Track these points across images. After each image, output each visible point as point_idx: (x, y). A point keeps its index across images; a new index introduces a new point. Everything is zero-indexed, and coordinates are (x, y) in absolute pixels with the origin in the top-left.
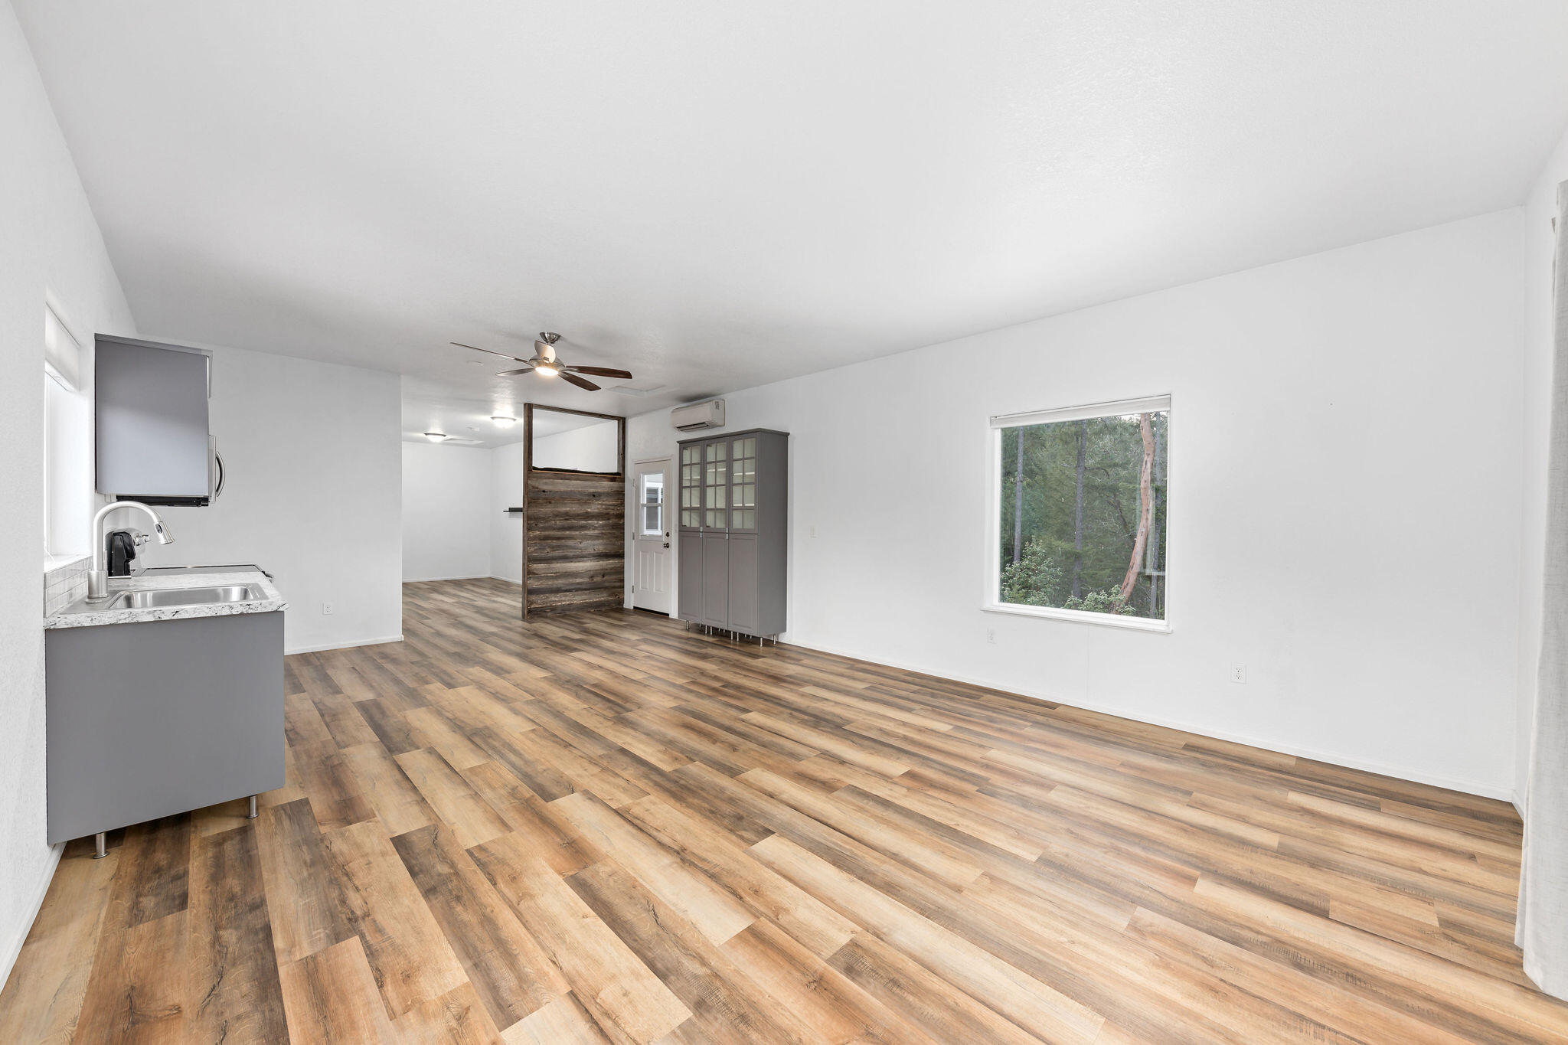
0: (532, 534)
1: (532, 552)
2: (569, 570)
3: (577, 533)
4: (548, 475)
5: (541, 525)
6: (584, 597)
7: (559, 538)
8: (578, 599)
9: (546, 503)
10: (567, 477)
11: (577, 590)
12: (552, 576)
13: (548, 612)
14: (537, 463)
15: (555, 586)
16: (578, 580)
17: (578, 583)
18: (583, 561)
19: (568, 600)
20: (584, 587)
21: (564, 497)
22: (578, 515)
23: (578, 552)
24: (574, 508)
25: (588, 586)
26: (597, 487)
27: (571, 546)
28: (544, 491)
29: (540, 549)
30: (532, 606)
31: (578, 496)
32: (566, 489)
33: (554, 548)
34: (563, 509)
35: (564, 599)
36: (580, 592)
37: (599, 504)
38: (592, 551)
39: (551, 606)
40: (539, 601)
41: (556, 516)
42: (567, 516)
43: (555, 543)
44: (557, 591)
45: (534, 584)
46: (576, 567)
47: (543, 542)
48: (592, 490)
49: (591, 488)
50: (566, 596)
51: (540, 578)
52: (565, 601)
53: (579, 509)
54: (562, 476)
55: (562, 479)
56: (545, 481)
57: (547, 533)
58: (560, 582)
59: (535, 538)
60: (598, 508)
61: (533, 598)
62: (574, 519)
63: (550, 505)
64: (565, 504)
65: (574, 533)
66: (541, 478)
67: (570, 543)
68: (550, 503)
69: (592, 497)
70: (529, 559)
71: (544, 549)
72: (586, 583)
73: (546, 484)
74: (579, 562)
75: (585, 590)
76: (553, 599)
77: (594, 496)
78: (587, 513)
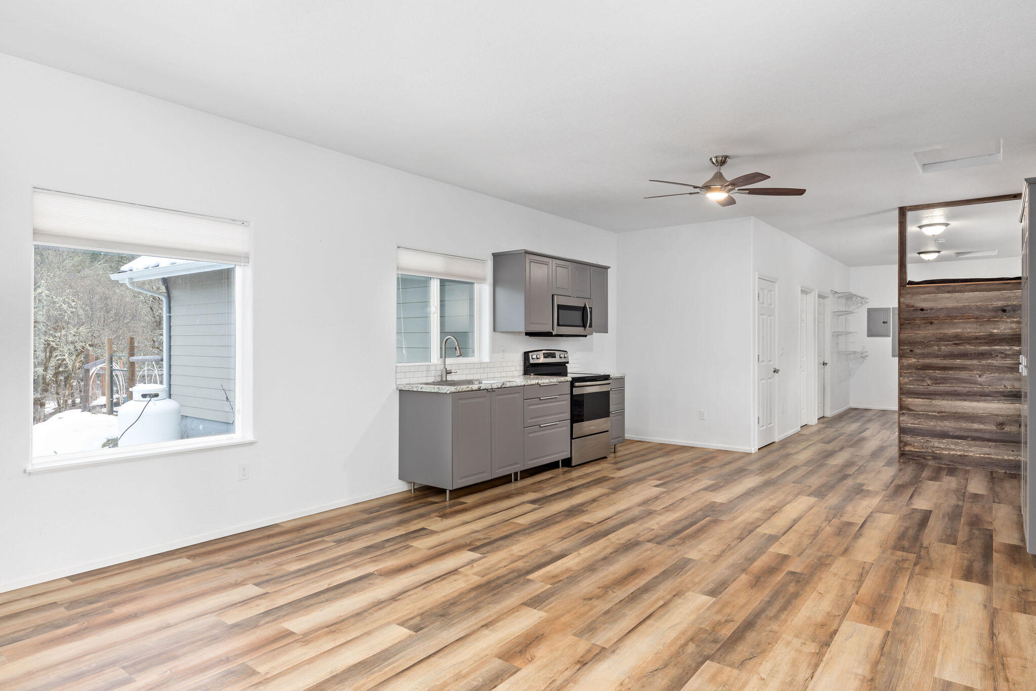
0: (906, 362)
1: (906, 383)
2: (959, 411)
3: (975, 362)
4: (927, 289)
5: (918, 351)
6: (986, 450)
7: (944, 368)
8: (976, 451)
9: (926, 323)
10: (957, 289)
11: (974, 439)
12: (936, 416)
13: (929, 460)
14: (911, 276)
15: (938, 428)
16: (976, 426)
17: (976, 430)
18: (984, 401)
19: (960, 450)
20: (987, 436)
21: (952, 316)
22: (976, 338)
23: (976, 388)
24: (970, 329)
25: (994, 437)
26: (1009, 298)
27: (964, 379)
28: (922, 310)
29: (917, 380)
30: (907, 448)
31: (977, 313)
32: (956, 304)
33: (936, 381)
34: (951, 331)
35: (953, 447)
36: (978, 443)
37: (1014, 322)
38: (1001, 388)
39: (933, 452)
40: (916, 444)
41: (941, 339)
42: (958, 339)
43: (938, 374)
44: (944, 435)
45: (909, 422)
46: (974, 408)
47: (921, 372)
48: (1000, 304)
49: (999, 300)
50: (956, 444)
51: (917, 416)
52: (954, 450)
53: (976, 331)
54: (950, 289)
55: (949, 292)
56: (923, 297)
57: (927, 361)
58: (948, 425)
59: (909, 367)
60: (1011, 329)
61: (908, 438)
62: (968, 344)
63: (930, 327)
64: (954, 324)
65: (968, 362)
66: (918, 293)
67: (963, 375)
68: (931, 323)
69: (1000, 313)
70: (903, 392)
71: (923, 381)
72: (991, 432)
73: (925, 300)
74: (978, 401)
75: (989, 440)
76: (936, 444)
77: (1004, 311)
78: (992, 335)
